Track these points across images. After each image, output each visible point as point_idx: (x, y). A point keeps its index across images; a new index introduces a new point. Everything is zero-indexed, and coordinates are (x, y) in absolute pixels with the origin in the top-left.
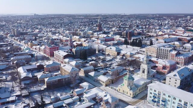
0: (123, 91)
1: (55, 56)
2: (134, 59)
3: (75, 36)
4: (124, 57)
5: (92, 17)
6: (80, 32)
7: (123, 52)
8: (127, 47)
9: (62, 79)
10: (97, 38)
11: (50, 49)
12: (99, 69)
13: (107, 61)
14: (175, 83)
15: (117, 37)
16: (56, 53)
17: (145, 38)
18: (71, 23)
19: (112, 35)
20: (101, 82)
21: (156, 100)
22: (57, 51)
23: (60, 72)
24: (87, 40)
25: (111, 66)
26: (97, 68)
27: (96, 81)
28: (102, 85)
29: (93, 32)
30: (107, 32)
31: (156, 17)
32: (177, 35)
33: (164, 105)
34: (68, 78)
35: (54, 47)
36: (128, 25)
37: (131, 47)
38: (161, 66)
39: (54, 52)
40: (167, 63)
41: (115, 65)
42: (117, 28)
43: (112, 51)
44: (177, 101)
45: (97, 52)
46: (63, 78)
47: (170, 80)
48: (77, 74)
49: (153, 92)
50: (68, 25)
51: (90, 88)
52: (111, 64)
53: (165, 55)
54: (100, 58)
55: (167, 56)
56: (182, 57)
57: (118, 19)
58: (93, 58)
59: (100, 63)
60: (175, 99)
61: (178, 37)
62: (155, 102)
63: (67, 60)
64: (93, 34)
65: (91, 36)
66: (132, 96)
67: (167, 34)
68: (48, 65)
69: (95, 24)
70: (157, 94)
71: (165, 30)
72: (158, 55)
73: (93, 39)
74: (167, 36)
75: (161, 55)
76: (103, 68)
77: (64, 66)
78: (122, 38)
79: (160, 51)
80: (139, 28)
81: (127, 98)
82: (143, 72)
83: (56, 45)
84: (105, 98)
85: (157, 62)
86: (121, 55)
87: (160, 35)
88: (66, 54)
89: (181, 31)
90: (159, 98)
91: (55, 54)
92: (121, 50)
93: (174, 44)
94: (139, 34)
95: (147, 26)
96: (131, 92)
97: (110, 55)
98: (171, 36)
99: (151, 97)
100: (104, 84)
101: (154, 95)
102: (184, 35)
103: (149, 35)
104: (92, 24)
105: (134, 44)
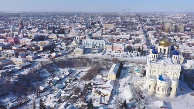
2: (68, 37)
4: (62, 38)
15: (44, 31)
32: (79, 27)
35: (16, 38)
40: (82, 37)
56: (87, 34)
67: (73, 27)
68: (29, 44)
70: (86, 43)
71: (70, 25)
78: (48, 30)
87: (69, 28)
88: (31, 39)
91: (21, 41)
92: (59, 35)
96: (77, 45)
98: (76, 28)
102: (82, 27)
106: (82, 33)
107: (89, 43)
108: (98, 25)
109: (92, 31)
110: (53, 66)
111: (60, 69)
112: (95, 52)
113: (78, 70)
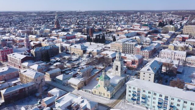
0: (100, 92)
1: (9, 61)
2: (102, 56)
3: (30, 36)
4: (91, 55)
5: (46, 14)
6: (36, 30)
8: (91, 44)
9: (25, 88)
10: (57, 37)
11: (2, 52)
12: (66, 71)
13: (74, 61)
14: (150, 77)
15: (79, 34)
16: (11, 57)
17: (106, 33)
18: (23, 21)
19: (72, 32)
20: (72, 86)
21: (136, 98)
22: (11, 54)
23: (19, 80)
24: (45, 39)
25: (79, 66)
26: (64, 70)
27: (66, 85)
28: (74, 89)
29: (51, 30)
30: (67, 30)
31: (110, 13)
32: (135, 30)
33: (145, 102)
34: (32, 85)
35: (7, 50)
36: (86, 22)
37: (94, 43)
38: (130, 61)
39: (8, 56)
40: (135, 57)
41: (83, 65)
42: (76, 25)
43: (77, 49)
44: (157, 97)
45: (60, 52)
46: (25, 86)
47: (144, 75)
48: (43, 79)
49: (132, 90)
50: (19, 23)
51: (61, 95)
52: (79, 64)
53: (131, 50)
54: (65, 58)
55: (133, 50)
56: (146, 51)
57: (74, 16)
58: (57, 59)
59: (66, 64)
60: (155, 94)
61: (136, 32)
62: (134, 100)
63: (26, 64)
64: (51, 32)
65: (49, 34)
66: (109, 97)
67: (126, 29)
69: (50, 21)
70: (137, 92)
71: (123, 26)
72: (124, 50)
73: (53, 37)
75: (127, 50)
76: (71, 69)
77: (24, 72)
78: (83, 35)
79: (126, 46)
80: (98, 25)
81: (105, 100)
82: (117, 69)
83: (9, 47)
84: (82, 105)
85: (125, 58)
86: (87, 53)
87: (119, 31)
88: (24, 56)
89: (137, 26)
90: (139, 95)
91: (9, 58)
92: (87, 47)
93: (136, 39)
95: (105, 22)
97: (75, 54)
98: (130, 31)
99: (130, 95)
100: (77, 88)
101: (134, 93)
103: (109, 30)
104: (47, 21)
105: (97, 41)
107: (148, 95)
108: (172, 26)
109: (159, 39)
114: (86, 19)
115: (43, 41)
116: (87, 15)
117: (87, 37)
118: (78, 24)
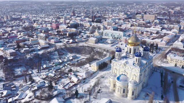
1: (60, 28)
2: (98, 26)
4: (94, 27)
7: (93, 25)
10: (76, 20)
13: (87, 28)
15: (87, 19)
16: (61, 26)
17: (103, 19)
19: (83, 18)
25: (89, 30)
30: (80, 16)
35: (58, 24)
36: (91, 11)
37: (96, 23)
39: (59, 26)
42: (84, 13)
43: (88, 24)
44: (111, 33)
45: (80, 26)
49: (105, 33)
54: (82, 28)
55: (112, 25)
56: (117, 25)
57: (81, 6)
61: (119, 18)
64: (71, 17)
68: (62, 30)
71: (114, 14)
72: (108, 24)
74: (114, 17)
78: (90, 19)
80: (99, 14)
82: (102, 29)
87: (110, 17)
88: (67, 26)
89: (122, 14)
94: (99, 17)
95: (104, 12)
96: (98, 34)
98: (116, 17)
102: (122, 17)
103: (104, 17)
106: (113, 23)
107: (108, 33)
108: (140, 15)
109: (128, 21)
110: (64, 51)
111: (69, 54)
112: (108, 42)
113: (82, 57)
114: (91, 9)
115: (70, 21)
116: (92, 5)
117: (92, 20)
118: (86, 13)
